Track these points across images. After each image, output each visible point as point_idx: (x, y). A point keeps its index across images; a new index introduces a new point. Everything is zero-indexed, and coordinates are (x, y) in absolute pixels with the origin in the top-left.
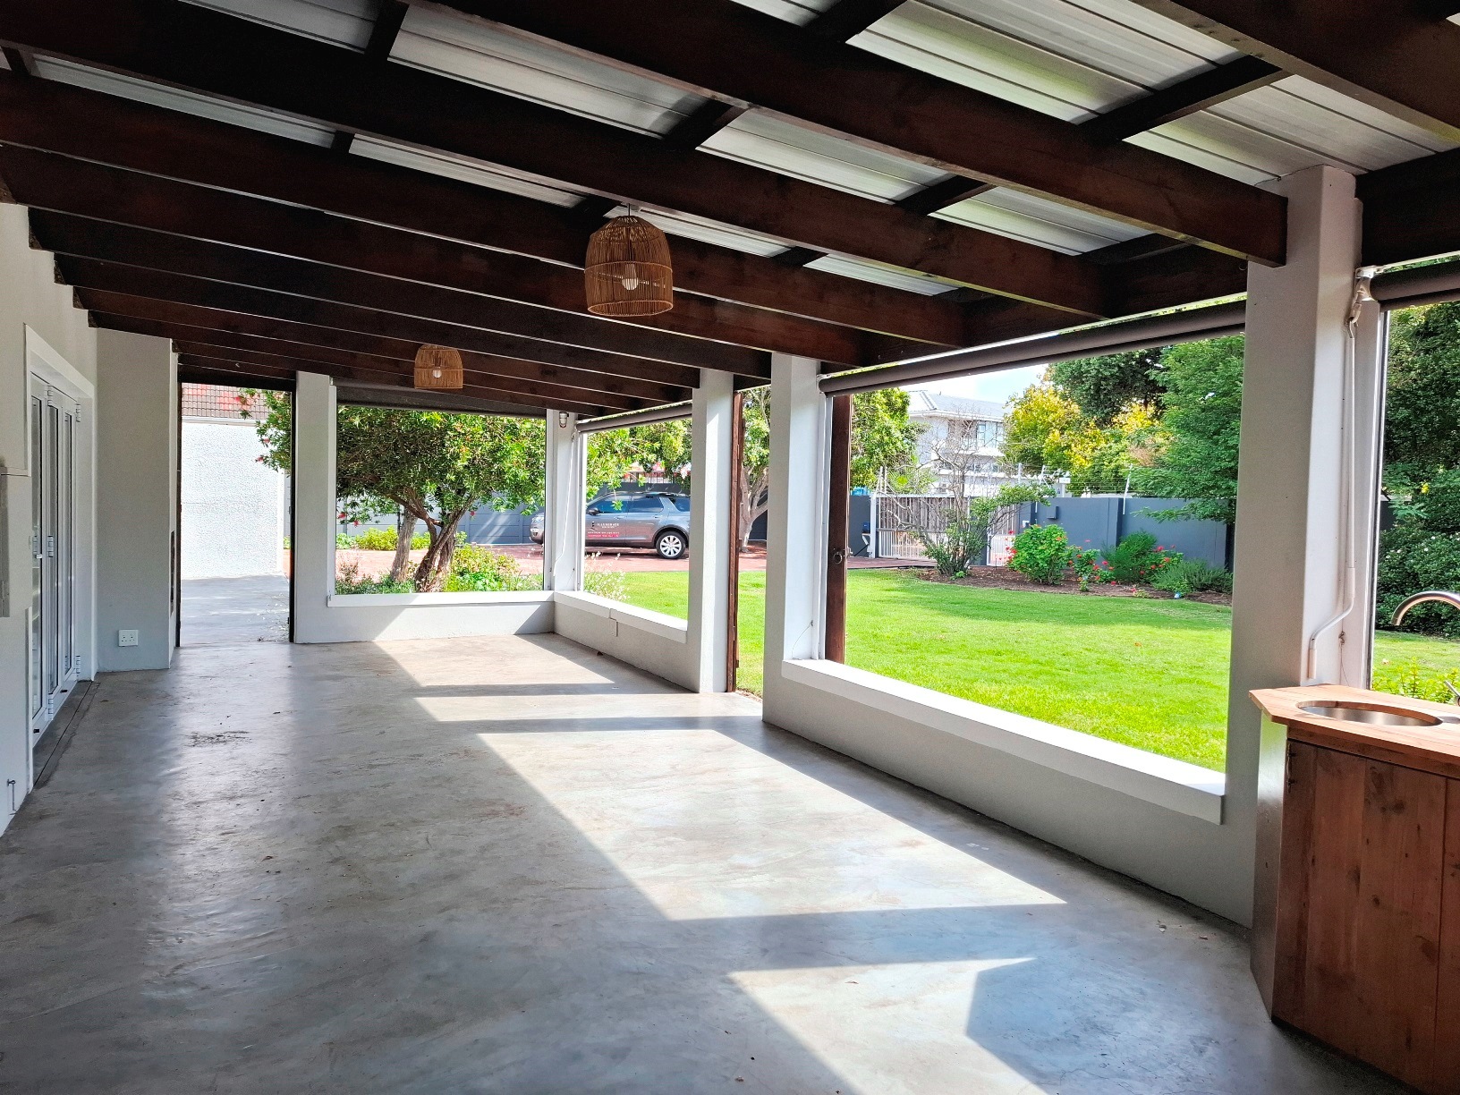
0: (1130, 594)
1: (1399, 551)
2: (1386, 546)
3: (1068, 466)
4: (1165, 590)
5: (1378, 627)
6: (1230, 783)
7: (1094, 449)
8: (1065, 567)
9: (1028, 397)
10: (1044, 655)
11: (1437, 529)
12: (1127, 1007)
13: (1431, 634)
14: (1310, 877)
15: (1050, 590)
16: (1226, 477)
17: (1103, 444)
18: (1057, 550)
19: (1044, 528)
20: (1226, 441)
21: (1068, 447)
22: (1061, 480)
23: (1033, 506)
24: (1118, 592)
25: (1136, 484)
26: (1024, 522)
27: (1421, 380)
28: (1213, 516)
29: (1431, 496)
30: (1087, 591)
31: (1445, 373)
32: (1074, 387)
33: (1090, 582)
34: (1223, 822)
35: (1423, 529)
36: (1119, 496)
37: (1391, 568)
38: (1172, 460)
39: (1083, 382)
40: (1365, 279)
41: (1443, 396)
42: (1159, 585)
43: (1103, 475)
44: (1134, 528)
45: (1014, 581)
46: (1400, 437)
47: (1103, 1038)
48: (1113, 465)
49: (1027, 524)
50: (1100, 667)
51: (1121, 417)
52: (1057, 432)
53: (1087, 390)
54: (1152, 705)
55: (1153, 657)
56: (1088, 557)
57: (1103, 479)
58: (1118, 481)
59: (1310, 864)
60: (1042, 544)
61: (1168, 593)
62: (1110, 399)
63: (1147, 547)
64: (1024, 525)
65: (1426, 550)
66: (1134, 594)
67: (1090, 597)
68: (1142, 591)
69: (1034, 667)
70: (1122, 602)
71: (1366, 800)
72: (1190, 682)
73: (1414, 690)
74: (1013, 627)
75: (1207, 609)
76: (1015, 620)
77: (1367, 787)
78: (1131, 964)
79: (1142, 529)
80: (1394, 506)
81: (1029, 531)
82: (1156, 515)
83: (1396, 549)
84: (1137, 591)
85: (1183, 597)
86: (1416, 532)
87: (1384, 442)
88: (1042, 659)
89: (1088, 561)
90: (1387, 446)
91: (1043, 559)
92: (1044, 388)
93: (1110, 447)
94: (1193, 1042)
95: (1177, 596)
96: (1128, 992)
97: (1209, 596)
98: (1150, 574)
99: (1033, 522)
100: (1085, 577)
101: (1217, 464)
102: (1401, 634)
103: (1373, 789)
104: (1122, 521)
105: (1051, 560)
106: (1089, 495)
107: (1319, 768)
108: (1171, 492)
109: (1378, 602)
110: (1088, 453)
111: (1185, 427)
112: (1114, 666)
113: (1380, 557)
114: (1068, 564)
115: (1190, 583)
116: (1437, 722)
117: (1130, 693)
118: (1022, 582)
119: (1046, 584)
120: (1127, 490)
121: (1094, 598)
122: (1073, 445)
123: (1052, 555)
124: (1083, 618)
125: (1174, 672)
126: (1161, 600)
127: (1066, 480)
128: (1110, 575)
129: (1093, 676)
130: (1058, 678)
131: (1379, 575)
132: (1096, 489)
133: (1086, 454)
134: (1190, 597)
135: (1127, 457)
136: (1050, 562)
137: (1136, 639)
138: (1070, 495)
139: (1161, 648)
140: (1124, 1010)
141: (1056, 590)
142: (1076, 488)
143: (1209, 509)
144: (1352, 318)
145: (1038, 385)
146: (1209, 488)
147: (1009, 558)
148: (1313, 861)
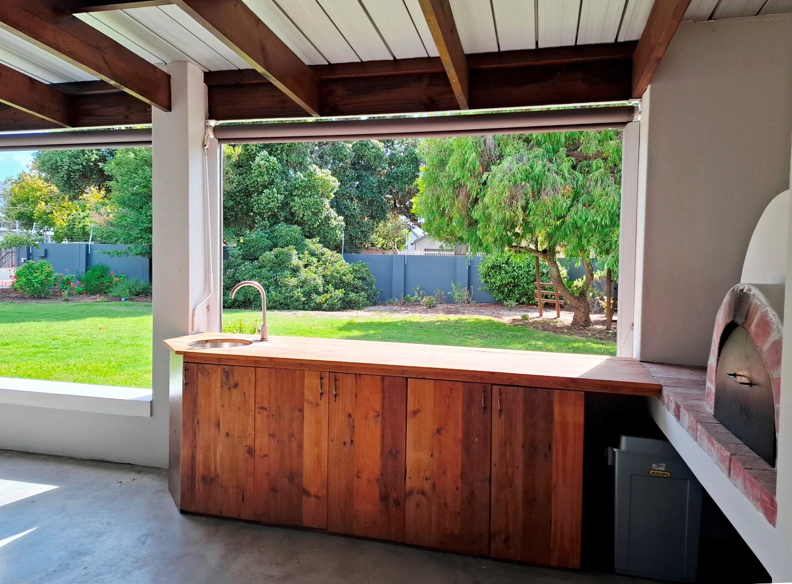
0: (95, 300)
1: (232, 270)
2: (226, 267)
3: (52, 225)
4: (116, 296)
5: (224, 307)
6: (154, 395)
7: (69, 215)
8: (52, 286)
9: (21, 178)
10: (40, 341)
11: (247, 259)
12: (100, 534)
13: (246, 309)
14: (197, 431)
15: (42, 301)
16: (147, 232)
17: (74, 212)
18: (46, 276)
19: (36, 263)
20: (146, 212)
21: (52, 213)
22: (48, 233)
23: (28, 249)
24: (88, 300)
25: (96, 236)
26: (22, 260)
27: (238, 188)
28: (141, 254)
29: (244, 244)
30: (68, 300)
31: (247, 186)
32: (53, 175)
33: (69, 295)
34: (151, 415)
35: (242, 259)
36: (86, 243)
37: (229, 278)
38: (116, 222)
39: (59, 172)
40: (210, 126)
41: (247, 197)
42: (113, 294)
43: (75, 230)
44: (96, 260)
45: (16, 297)
46: (230, 215)
47: (85, 558)
48: (81, 225)
49: (25, 260)
50: (78, 344)
51: (85, 195)
52: (43, 203)
53: (61, 177)
54: (110, 362)
55: (110, 334)
56: (67, 279)
57: (75, 233)
58: (85, 234)
59: (197, 425)
60: (36, 272)
61: (119, 298)
62: (77, 185)
63: (104, 272)
64: (22, 261)
65: (243, 269)
66: (98, 300)
67: (70, 304)
68: (103, 298)
69: (33, 350)
70: (90, 305)
71: (221, 386)
72: (132, 345)
73: (241, 331)
74: (17, 326)
75: (139, 305)
76: (19, 321)
77: (222, 379)
78: (102, 509)
79: (100, 262)
80: (228, 249)
81: (26, 264)
82: (109, 253)
83: (231, 269)
84: (99, 298)
85: (126, 300)
86: (239, 261)
87: (223, 217)
88: (39, 344)
89: (68, 282)
90: (225, 219)
91: (37, 282)
92: (32, 174)
93: (79, 214)
94: (139, 540)
95: (123, 299)
96: (100, 526)
97: (141, 298)
98: (107, 287)
99: (29, 259)
100: (66, 292)
101: (142, 225)
102: (235, 309)
103: (225, 379)
104: (88, 257)
105: (43, 283)
106: (67, 243)
107: (199, 374)
108: (117, 241)
109: (224, 295)
110: (65, 217)
111: (123, 203)
112: (86, 343)
113: (224, 273)
114: (55, 285)
115: (130, 292)
116: (251, 343)
117: (98, 357)
118: (23, 298)
119: (40, 298)
120: (90, 239)
121: (73, 304)
122: (54, 212)
123: (44, 279)
124: (66, 317)
125: (122, 342)
126: (114, 303)
127: (51, 233)
128: (83, 290)
129: (73, 350)
130: (50, 355)
131: (224, 282)
132: (71, 239)
133: (63, 217)
134: (131, 300)
135: (90, 220)
136: (42, 284)
137: (100, 326)
138: (54, 242)
139: (114, 329)
140: (98, 537)
141: (47, 301)
142: (58, 238)
143: (139, 250)
144: (205, 145)
145: (27, 171)
146: (138, 238)
147: (12, 282)
148: (198, 422)
